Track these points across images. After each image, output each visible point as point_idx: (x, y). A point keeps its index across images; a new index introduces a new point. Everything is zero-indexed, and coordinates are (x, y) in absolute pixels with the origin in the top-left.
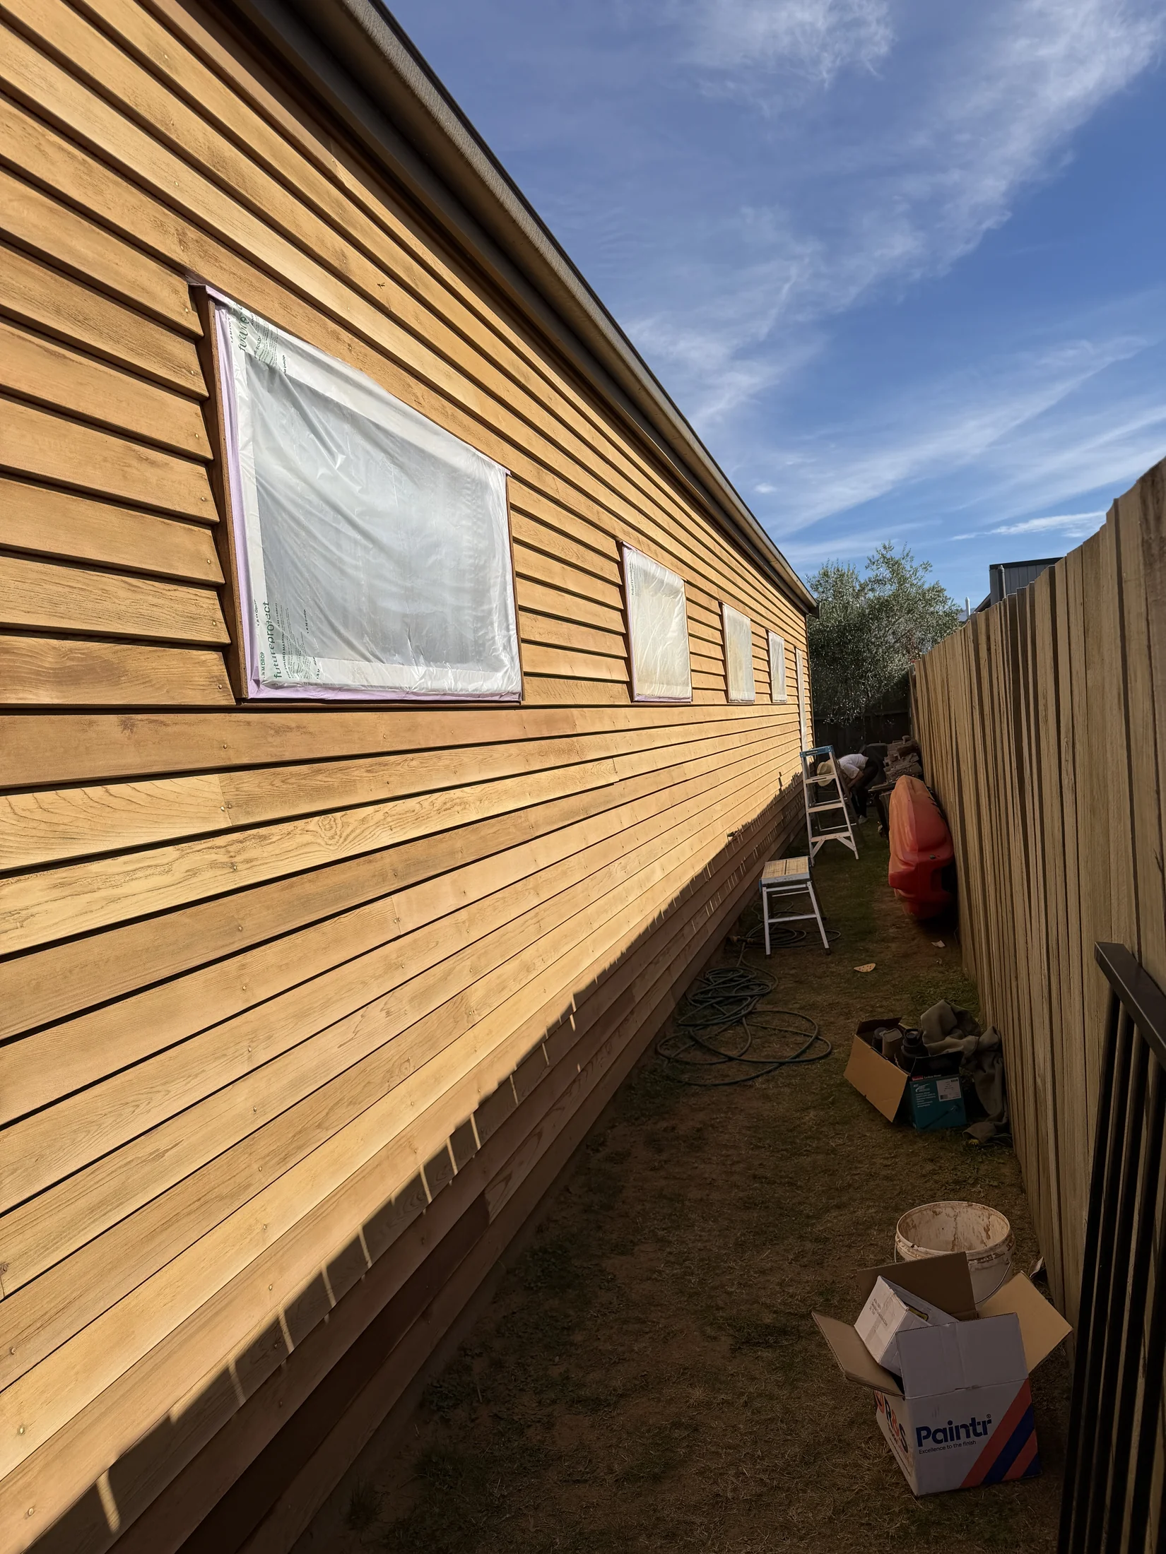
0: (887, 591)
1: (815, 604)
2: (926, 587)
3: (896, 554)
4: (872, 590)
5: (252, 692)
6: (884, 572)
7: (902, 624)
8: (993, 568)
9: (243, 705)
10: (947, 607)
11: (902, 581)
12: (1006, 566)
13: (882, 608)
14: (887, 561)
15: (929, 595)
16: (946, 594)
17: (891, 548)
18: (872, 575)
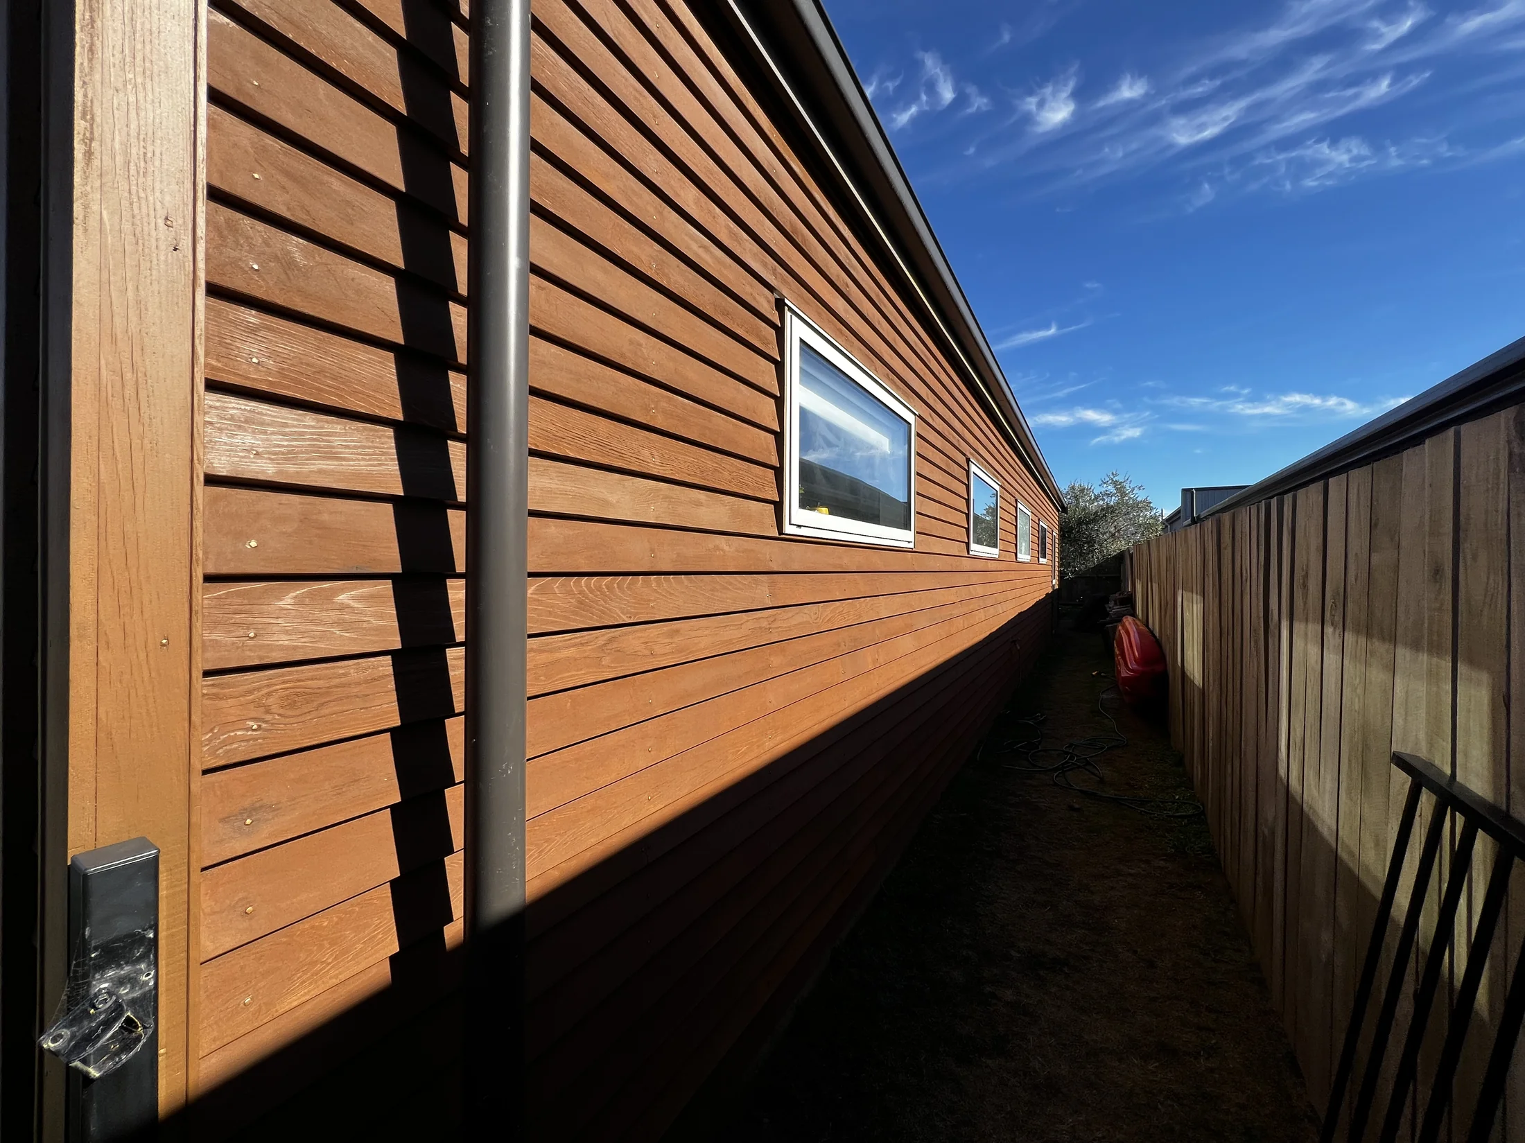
0: (1113, 501)
1: (1066, 506)
2: (1139, 499)
3: (1119, 478)
4: (1103, 500)
5: (788, 529)
6: (1111, 489)
7: (1121, 522)
8: (1184, 491)
9: (782, 537)
10: (1152, 513)
11: (1123, 494)
12: (1196, 489)
13: (1108, 510)
14: (1115, 483)
15: (1140, 505)
16: (1152, 505)
17: (1117, 475)
18: (1103, 490)
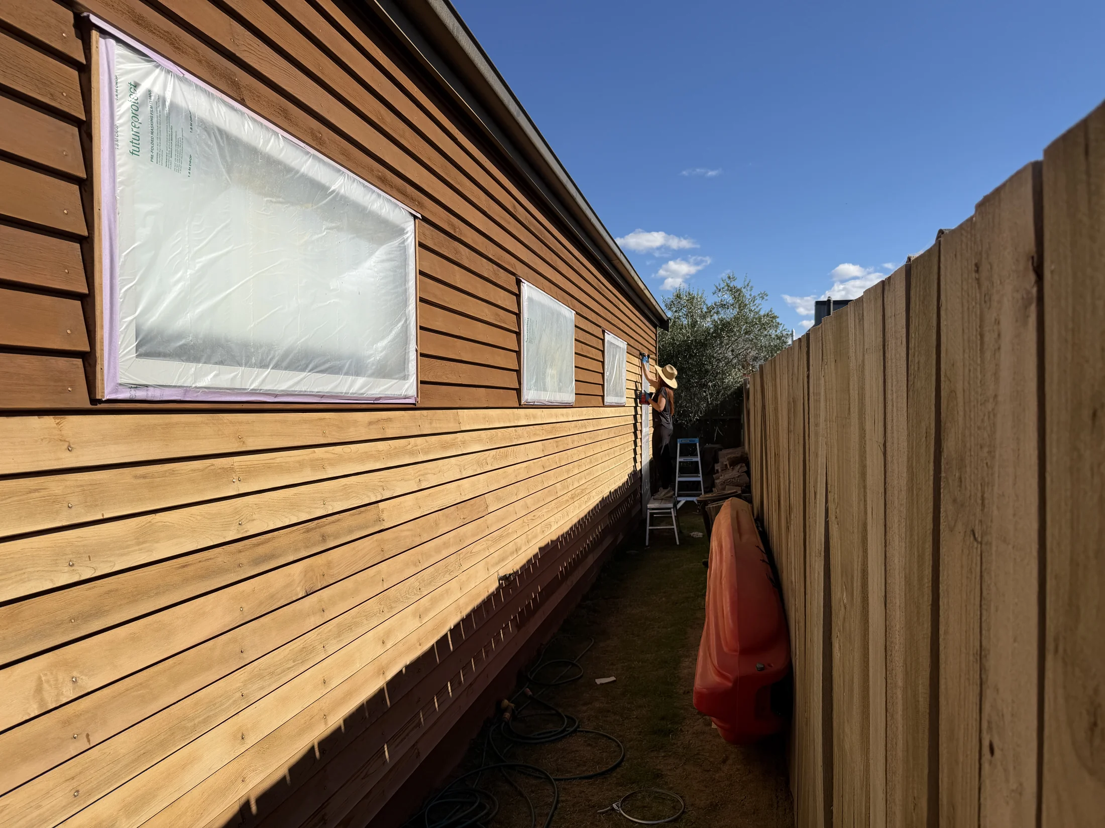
0: (729, 314)
1: (667, 321)
2: (762, 313)
3: (738, 284)
4: (718, 313)
6: (728, 298)
7: (740, 343)
8: (817, 305)
10: (778, 331)
11: (742, 306)
13: (724, 327)
14: (731, 289)
15: (764, 320)
16: (778, 320)
17: (734, 279)
18: (718, 300)
